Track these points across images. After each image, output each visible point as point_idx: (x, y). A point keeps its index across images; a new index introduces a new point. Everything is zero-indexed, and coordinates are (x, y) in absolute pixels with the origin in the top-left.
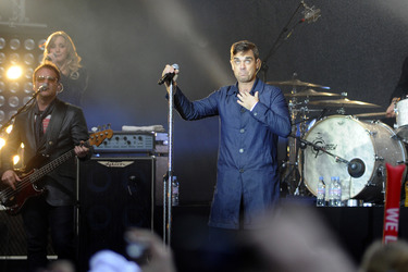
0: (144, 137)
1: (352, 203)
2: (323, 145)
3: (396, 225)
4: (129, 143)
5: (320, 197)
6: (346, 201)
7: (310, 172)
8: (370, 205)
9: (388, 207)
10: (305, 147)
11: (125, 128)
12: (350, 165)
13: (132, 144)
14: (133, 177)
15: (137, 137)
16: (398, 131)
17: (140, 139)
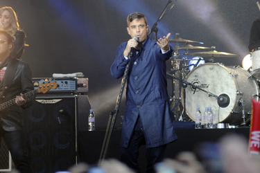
0: (68, 81)
1: (221, 126)
2: (199, 85)
3: (258, 143)
4: (58, 86)
5: (197, 122)
6: (217, 124)
7: (190, 104)
8: (234, 127)
9: (253, 130)
10: (186, 86)
11: (55, 75)
12: (218, 98)
13: (61, 87)
14: (61, 111)
15: (64, 81)
16: (253, 73)
17: (66, 83)
